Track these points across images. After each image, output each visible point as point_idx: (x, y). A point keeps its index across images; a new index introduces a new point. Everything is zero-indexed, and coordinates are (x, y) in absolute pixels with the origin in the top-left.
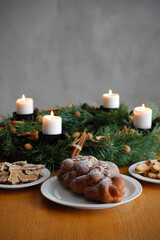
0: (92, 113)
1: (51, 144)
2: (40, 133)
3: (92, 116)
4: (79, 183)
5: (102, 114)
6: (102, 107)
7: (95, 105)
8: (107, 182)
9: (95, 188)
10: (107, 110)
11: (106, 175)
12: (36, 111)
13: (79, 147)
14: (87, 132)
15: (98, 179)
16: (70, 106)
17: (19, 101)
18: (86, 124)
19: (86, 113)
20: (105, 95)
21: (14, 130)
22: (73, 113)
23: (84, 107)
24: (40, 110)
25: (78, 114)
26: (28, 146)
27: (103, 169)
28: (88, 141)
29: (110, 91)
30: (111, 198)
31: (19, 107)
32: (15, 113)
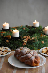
0: (30, 29)
1: (15, 40)
2: (12, 36)
3: (29, 30)
4: (23, 58)
5: (33, 29)
6: (33, 26)
7: (30, 25)
8: (33, 59)
9: (29, 61)
10: (35, 27)
11: (33, 56)
12: (10, 28)
13: (26, 42)
14: (28, 36)
15: (30, 57)
16: (22, 26)
17: (4, 24)
18: (27, 32)
19: (27, 28)
20: (34, 22)
21: (2, 35)
22: (23, 29)
23: (27, 26)
24: (11, 27)
25: (25, 29)
26: (8, 41)
27: (31, 53)
28: (29, 39)
29: (36, 21)
30: (35, 65)
31: (4, 26)
32: (2, 29)
